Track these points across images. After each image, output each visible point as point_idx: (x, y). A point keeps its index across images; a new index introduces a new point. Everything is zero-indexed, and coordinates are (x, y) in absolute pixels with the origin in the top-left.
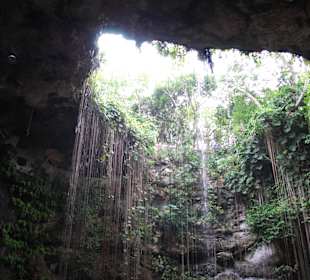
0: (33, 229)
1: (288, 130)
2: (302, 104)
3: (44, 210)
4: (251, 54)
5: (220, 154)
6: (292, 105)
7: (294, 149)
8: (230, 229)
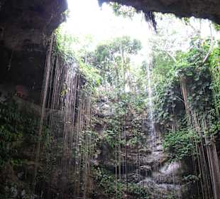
0: (6, 146)
1: (197, 79)
2: (207, 61)
3: (14, 132)
4: (183, 19)
5: (143, 95)
6: (200, 61)
7: (201, 93)
8: (150, 149)
